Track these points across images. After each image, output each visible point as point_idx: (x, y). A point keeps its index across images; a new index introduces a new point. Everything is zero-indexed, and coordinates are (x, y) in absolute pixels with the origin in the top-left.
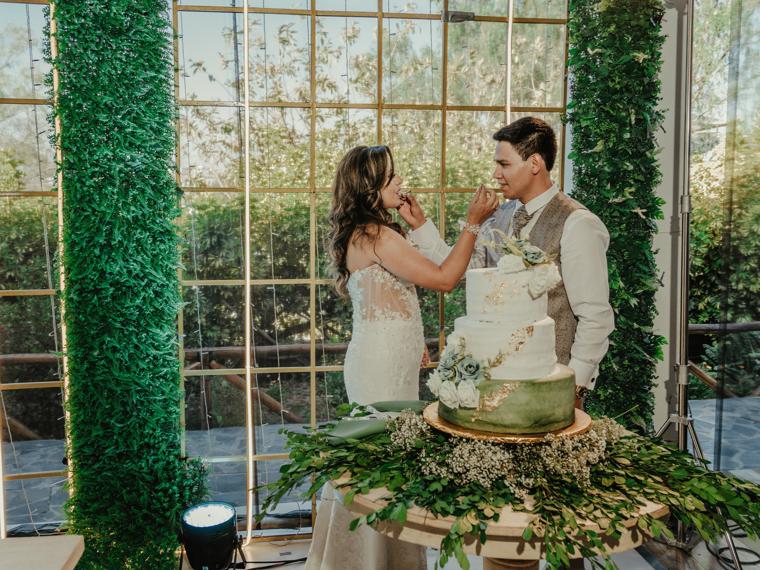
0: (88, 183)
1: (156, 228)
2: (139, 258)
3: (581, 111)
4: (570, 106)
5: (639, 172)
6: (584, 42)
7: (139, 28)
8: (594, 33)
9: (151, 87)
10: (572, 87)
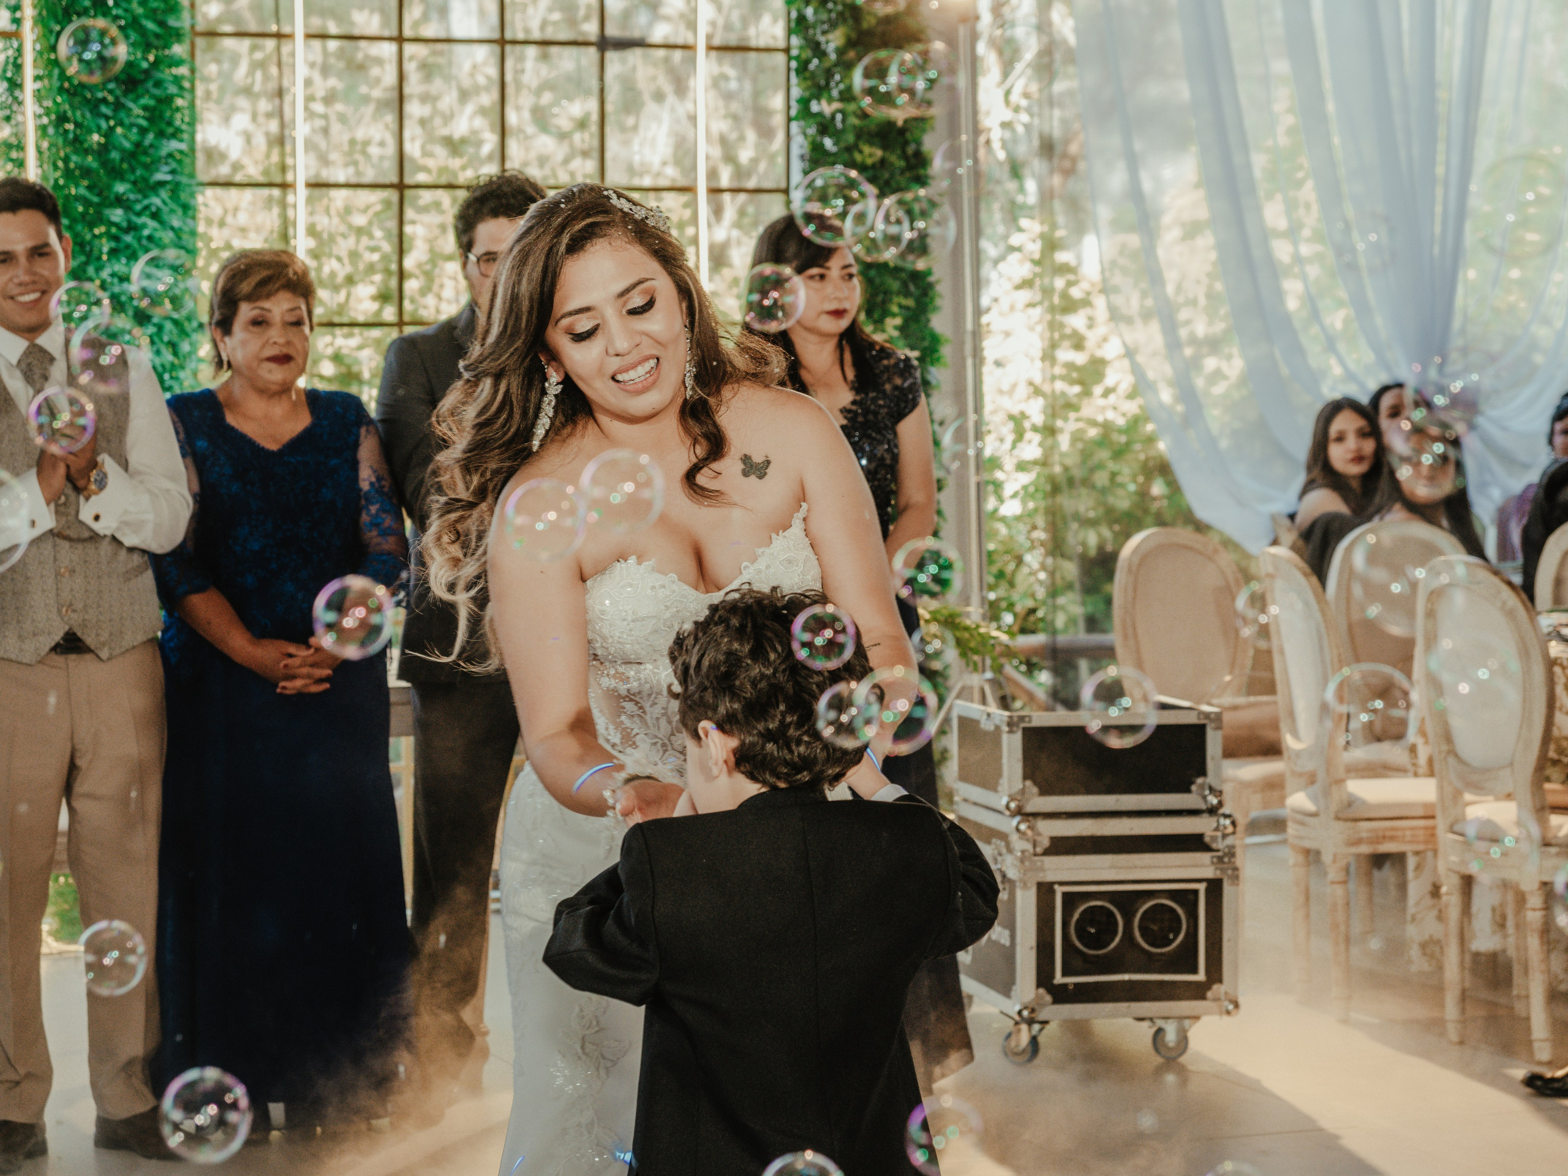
5: (907, 294)
6: (818, 88)
7: (159, 75)
8: (829, 74)
9: (174, 165)
10: (802, 157)
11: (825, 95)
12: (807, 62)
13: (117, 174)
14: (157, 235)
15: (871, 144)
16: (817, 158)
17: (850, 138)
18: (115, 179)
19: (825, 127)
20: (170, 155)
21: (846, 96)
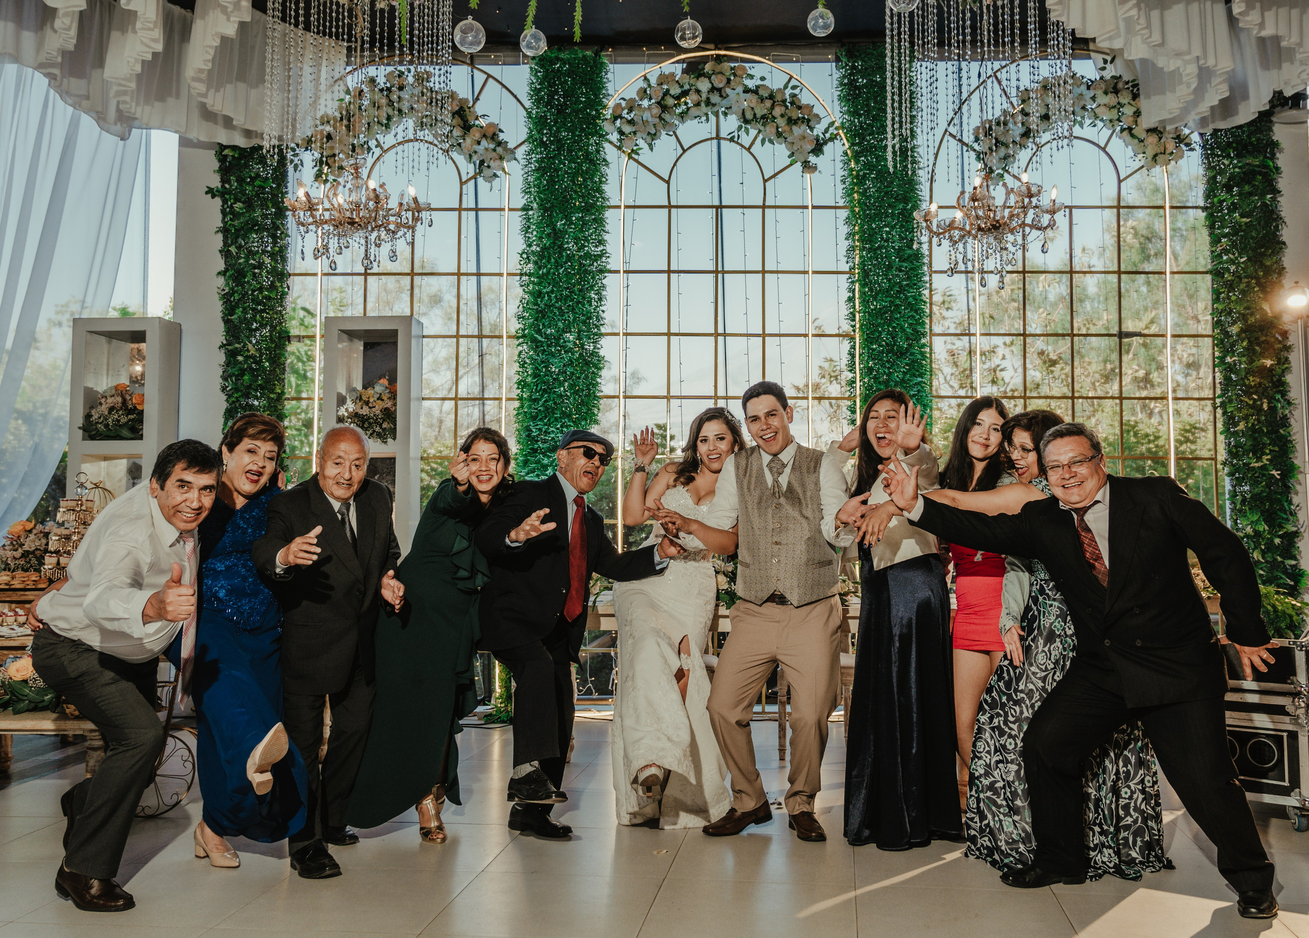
3: (1227, 401)
4: (1219, 397)
5: (1274, 445)
6: (1226, 352)
7: (913, 351)
8: (1233, 345)
9: (919, 388)
10: (1220, 383)
11: (1230, 355)
12: (1222, 340)
15: (1253, 376)
16: (1227, 383)
17: (1244, 373)
19: (1232, 368)
20: (916, 384)
21: (1241, 355)
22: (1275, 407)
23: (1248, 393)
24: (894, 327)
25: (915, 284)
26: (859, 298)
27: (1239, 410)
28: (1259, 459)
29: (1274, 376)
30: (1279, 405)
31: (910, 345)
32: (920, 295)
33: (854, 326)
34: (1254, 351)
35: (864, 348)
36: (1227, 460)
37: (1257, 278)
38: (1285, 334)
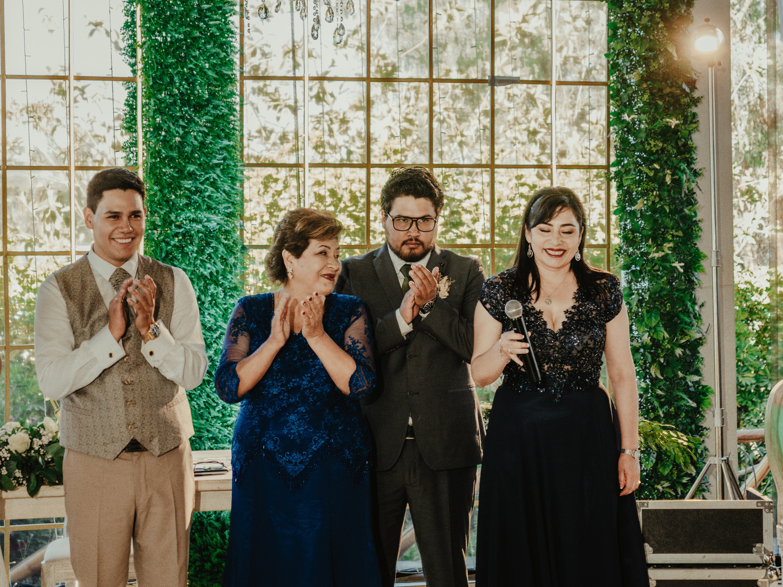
0: (172, 243)
1: (227, 284)
2: (212, 312)
3: (623, 170)
4: (614, 165)
5: (678, 228)
6: (623, 106)
7: (217, 102)
8: (631, 99)
9: (225, 154)
10: (615, 146)
11: (628, 110)
12: (619, 91)
13: (189, 159)
14: (215, 195)
15: (655, 139)
16: (624, 147)
17: (643, 135)
18: (188, 163)
19: (629, 128)
20: (221, 149)
21: (641, 111)
22: (680, 180)
23: (648, 162)
24: (191, 69)
25: (220, 8)
26: (142, 26)
27: (639, 183)
28: (659, 247)
29: (679, 139)
30: (684, 178)
31: (212, 95)
32: (226, 24)
33: (134, 65)
34: (656, 105)
35: (149, 98)
36: (621, 248)
37: (663, 11)
38: (692, 85)
